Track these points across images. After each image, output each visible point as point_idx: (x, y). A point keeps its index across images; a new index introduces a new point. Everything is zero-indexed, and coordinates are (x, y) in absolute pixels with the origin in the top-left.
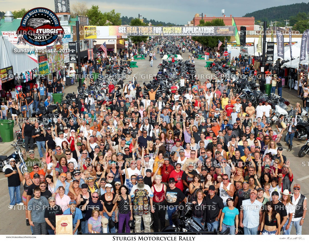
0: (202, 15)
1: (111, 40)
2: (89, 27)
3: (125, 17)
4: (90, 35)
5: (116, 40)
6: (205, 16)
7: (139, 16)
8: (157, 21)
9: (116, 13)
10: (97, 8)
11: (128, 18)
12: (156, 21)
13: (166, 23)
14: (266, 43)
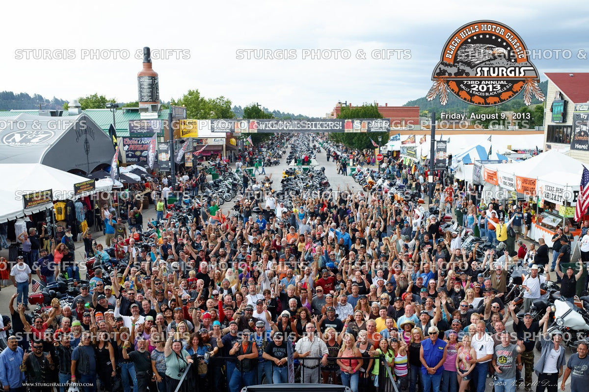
0: (346, 104)
1: (218, 139)
2: (188, 121)
3: (238, 106)
4: (189, 132)
5: (224, 139)
6: (350, 104)
7: (258, 105)
8: (283, 113)
9: (225, 100)
10: (198, 93)
11: (243, 108)
12: (281, 113)
13: (296, 115)
14: (436, 142)
